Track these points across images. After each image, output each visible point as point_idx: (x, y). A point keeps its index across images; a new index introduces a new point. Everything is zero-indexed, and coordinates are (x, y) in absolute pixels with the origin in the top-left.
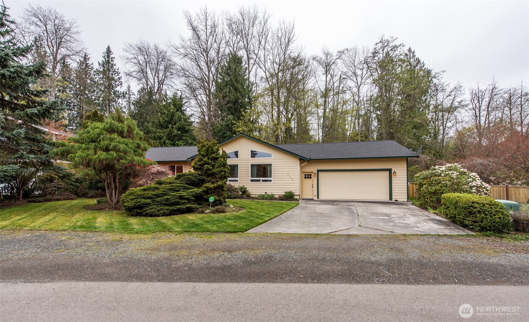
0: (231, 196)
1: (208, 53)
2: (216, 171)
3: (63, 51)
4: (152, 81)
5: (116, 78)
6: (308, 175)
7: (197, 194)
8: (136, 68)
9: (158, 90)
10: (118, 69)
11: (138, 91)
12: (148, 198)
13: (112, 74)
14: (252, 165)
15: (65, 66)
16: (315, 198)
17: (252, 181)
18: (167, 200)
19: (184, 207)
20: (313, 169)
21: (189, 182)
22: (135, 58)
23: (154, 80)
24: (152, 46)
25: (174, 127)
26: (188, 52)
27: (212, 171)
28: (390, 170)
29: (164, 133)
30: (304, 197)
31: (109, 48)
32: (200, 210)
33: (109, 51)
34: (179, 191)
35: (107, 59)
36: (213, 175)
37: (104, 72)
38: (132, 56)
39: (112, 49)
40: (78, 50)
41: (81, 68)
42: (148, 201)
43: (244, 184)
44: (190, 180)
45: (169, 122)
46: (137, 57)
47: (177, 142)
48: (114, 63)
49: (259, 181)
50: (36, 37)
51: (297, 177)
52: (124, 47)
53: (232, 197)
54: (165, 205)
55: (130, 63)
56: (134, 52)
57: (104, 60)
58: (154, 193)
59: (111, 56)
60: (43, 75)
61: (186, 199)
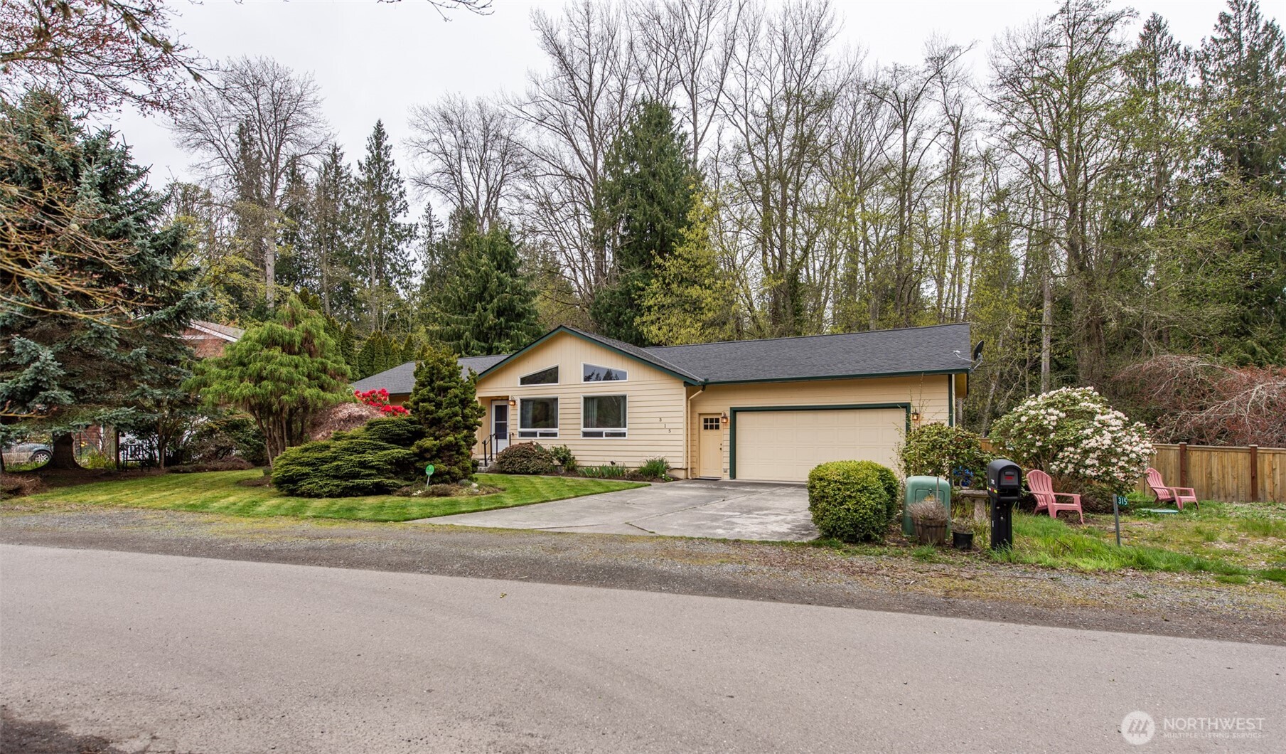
0: (528, 468)
1: (593, 106)
2: (442, 415)
3: (288, 149)
4: (473, 190)
5: (395, 194)
6: (712, 420)
7: (397, 460)
8: (439, 164)
9: (486, 210)
10: (399, 172)
11: (451, 218)
12: (308, 464)
13: (387, 186)
14: (587, 400)
15: (296, 178)
16: (726, 477)
17: (586, 434)
18: (338, 468)
19: (369, 482)
20: (720, 406)
21: (387, 436)
22: (435, 140)
23: (478, 188)
24: (472, 106)
25: (489, 307)
26: (545, 112)
27: (435, 415)
28: (906, 407)
29: (468, 322)
30: (704, 474)
31: (379, 125)
32: (405, 489)
33: (379, 134)
34: (364, 452)
35: (375, 152)
36: (437, 422)
37: (370, 184)
38: (430, 137)
39: (386, 128)
40: (317, 140)
41: (327, 180)
42: (306, 470)
43: (566, 443)
44: (387, 431)
45: (480, 297)
46: (438, 137)
47: (496, 344)
48: (391, 159)
49: (600, 434)
50: (241, 125)
51: (681, 426)
52: (412, 117)
53: (530, 470)
54: (335, 477)
55: (426, 155)
56: (432, 125)
57: (370, 155)
58: (320, 455)
59: (385, 143)
60: (183, 248)
61: (372, 467)
